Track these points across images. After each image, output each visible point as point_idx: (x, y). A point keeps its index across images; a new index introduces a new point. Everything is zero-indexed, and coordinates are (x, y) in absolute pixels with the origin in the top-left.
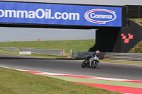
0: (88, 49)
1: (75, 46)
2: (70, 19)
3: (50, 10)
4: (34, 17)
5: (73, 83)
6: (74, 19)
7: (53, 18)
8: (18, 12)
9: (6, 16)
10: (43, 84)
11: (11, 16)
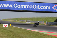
0: (54, 21)
1: (48, 20)
2: (47, 9)
3: (38, 5)
4: (32, 8)
5: (48, 35)
6: (48, 9)
7: (40, 8)
8: (26, 6)
9: (21, 7)
10: (36, 35)
11: (23, 7)
